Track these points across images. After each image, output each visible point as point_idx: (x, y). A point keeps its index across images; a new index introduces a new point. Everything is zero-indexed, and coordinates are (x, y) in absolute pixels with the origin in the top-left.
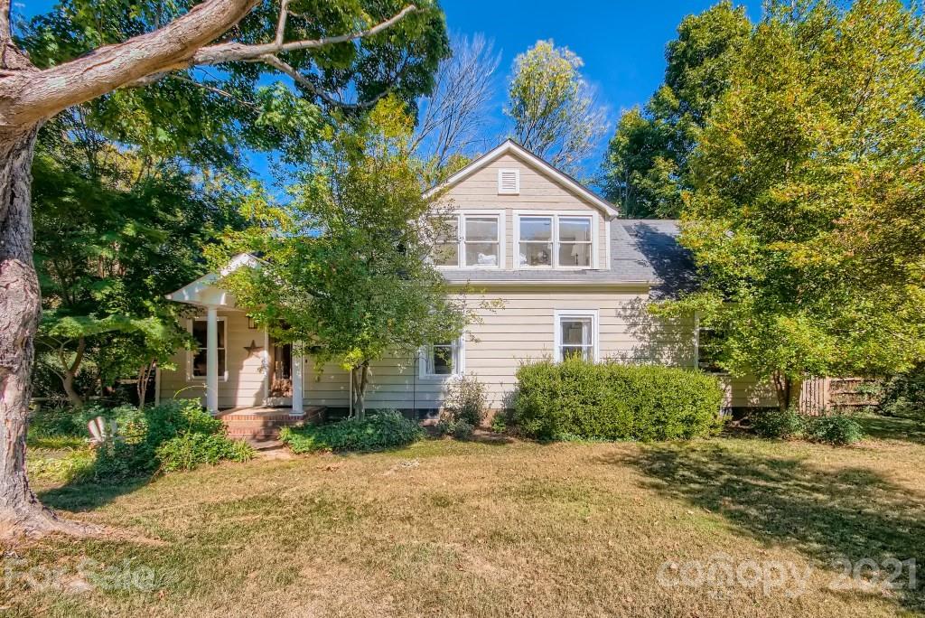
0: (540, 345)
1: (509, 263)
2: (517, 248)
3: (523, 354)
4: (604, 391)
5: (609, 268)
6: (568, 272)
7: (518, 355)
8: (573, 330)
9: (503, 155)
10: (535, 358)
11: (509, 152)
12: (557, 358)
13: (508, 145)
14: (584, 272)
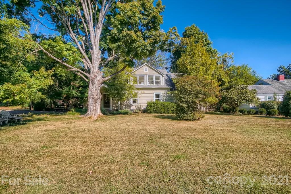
0: (151, 99)
1: (146, 84)
2: (147, 81)
3: (148, 100)
4: (160, 106)
5: (163, 85)
6: (157, 86)
7: (147, 100)
8: (157, 96)
9: (145, 65)
10: (150, 101)
11: (146, 65)
12: (154, 100)
13: (146, 63)
14: (159, 86)
